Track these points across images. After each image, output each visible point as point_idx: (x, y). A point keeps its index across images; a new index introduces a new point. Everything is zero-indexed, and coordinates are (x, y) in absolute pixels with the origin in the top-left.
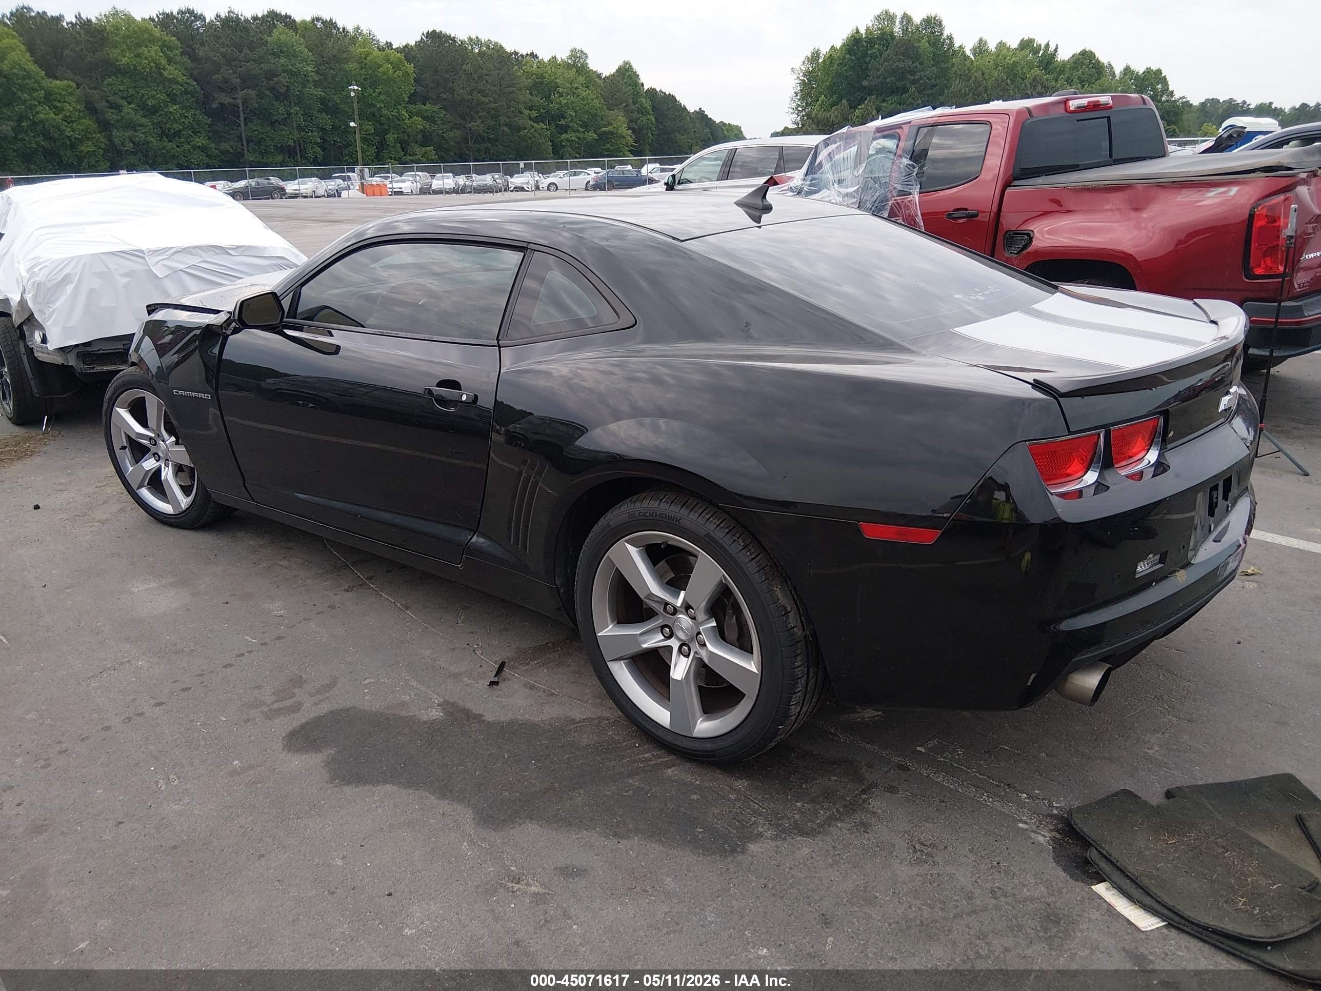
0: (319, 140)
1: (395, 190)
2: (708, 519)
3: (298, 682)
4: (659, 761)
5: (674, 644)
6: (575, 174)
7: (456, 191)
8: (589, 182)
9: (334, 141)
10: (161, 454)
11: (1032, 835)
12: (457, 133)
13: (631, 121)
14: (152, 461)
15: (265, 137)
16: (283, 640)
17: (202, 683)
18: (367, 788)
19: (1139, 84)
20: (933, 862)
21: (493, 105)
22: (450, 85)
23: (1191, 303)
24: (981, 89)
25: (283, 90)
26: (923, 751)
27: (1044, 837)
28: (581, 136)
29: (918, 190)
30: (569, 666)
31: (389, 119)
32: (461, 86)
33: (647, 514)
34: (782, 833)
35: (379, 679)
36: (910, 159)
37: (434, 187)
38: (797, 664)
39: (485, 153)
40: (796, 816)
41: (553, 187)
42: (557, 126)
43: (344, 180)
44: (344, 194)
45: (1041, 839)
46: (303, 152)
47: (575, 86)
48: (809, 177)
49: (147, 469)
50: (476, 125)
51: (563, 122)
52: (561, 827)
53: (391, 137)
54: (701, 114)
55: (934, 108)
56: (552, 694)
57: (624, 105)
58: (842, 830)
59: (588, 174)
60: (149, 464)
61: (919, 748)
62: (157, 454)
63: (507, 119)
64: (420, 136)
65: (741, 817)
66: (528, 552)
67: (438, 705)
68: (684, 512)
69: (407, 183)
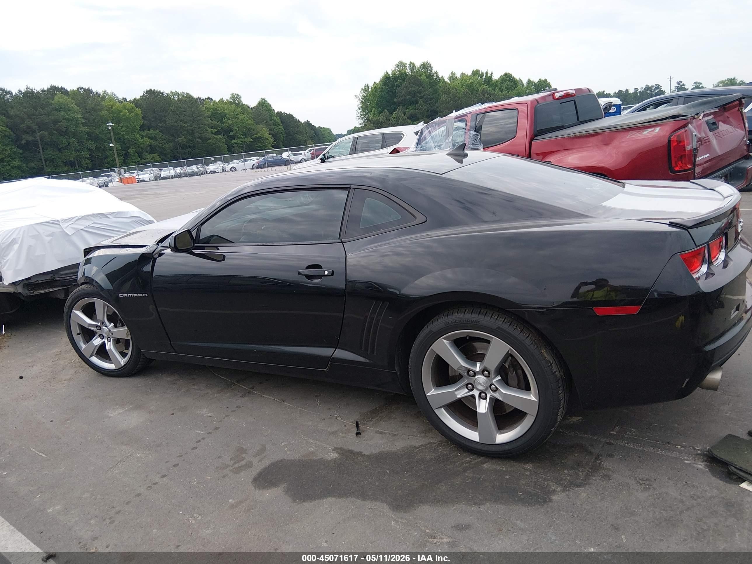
0: (88, 156)
1: (140, 179)
2: (497, 319)
3: (242, 450)
4: (476, 461)
5: (476, 393)
6: (245, 161)
7: (175, 177)
8: (254, 164)
9: (98, 156)
10: (104, 334)
11: (695, 465)
12: (171, 145)
13: (270, 130)
14: (99, 339)
15: (55, 157)
16: (219, 429)
17: (184, 460)
18: (317, 501)
19: (537, 88)
20: (653, 488)
21: (189, 128)
22: (164, 118)
23: (689, 182)
24: (457, 98)
25: (64, 130)
26: (615, 433)
27: (701, 465)
28: (243, 140)
29: (482, 147)
30: (395, 418)
31: (129, 140)
32: (170, 119)
33: (458, 321)
34: (565, 488)
35: (289, 442)
36: (475, 131)
37: (162, 176)
38: (560, 392)
39: (189, 154)
40: (568, 478)
41: (234, 169)
42: (228, 136)
43: (108, 177)
44: (110, 184)
45: (700, 466)
46: (80, 163)
47: (236, 113)
48: (420, 146)
49: (96, 345)
50: (181, 139)
51: (231, 134)
52: (442, 504)
53: (131, 151)
54: (308, 124)
55: (482, 104)
56: (395, 435)
57: (265, 121)
58: (595, 480)
59: (253, 160)
60: (97, 341)
61: (612, 432)
62: (102, 335)
63: (199, 135)
64: (149, 148)
65: (539, 483)
66: (375, 354)
67: (333, 450)
68: (481, 317)
69: (147, 174)
